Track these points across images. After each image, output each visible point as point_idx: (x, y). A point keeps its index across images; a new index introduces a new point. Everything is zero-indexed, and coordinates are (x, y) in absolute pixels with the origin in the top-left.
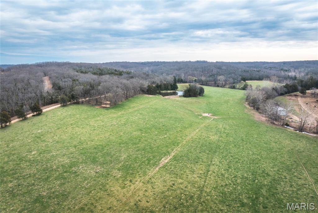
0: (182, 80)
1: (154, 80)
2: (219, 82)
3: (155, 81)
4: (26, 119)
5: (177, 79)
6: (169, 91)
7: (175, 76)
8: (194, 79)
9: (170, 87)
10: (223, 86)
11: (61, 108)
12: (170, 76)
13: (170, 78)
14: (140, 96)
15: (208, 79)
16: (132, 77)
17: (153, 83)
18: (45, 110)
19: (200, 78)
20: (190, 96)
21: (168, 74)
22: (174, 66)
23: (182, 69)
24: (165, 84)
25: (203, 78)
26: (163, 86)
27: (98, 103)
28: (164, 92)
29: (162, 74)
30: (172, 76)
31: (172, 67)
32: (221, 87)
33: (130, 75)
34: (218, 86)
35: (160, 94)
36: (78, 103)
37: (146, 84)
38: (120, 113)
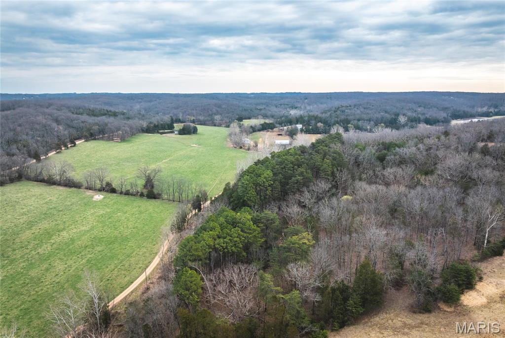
0: (180, 119)
1: (150, 120)
2: (215, 121)
3: (152, 121)
4: (68, 148)
5: (174, 119)
6: (166, 131)
7: (172, 116)
8: (192, 119)
9: (166, 127)
10: (220, 125)
11: (86, 142)
12: (167, 116)
13: (167, 119)
14: (140, 134)
15: (206, 119)
16: (128, 118)
17: (151, 123)
18: (77, 142)
19: (198, 117)
20: (184, 134)
21: (165, 114)
22: (171, 104)
23: (181, 107)
24: (162, 124)
25: (201, 118)
26: (160, 126)
27: (110, 139)
28: (161, 131)
29: (158, 113)
30: (169, 116)
31: (169, 105)
32: (218, 126)
33: (127, 116)
34: (215, 126)
35: (158, 133)
36: (95, 139)
37: (145, 124)
38: (131, 145)
